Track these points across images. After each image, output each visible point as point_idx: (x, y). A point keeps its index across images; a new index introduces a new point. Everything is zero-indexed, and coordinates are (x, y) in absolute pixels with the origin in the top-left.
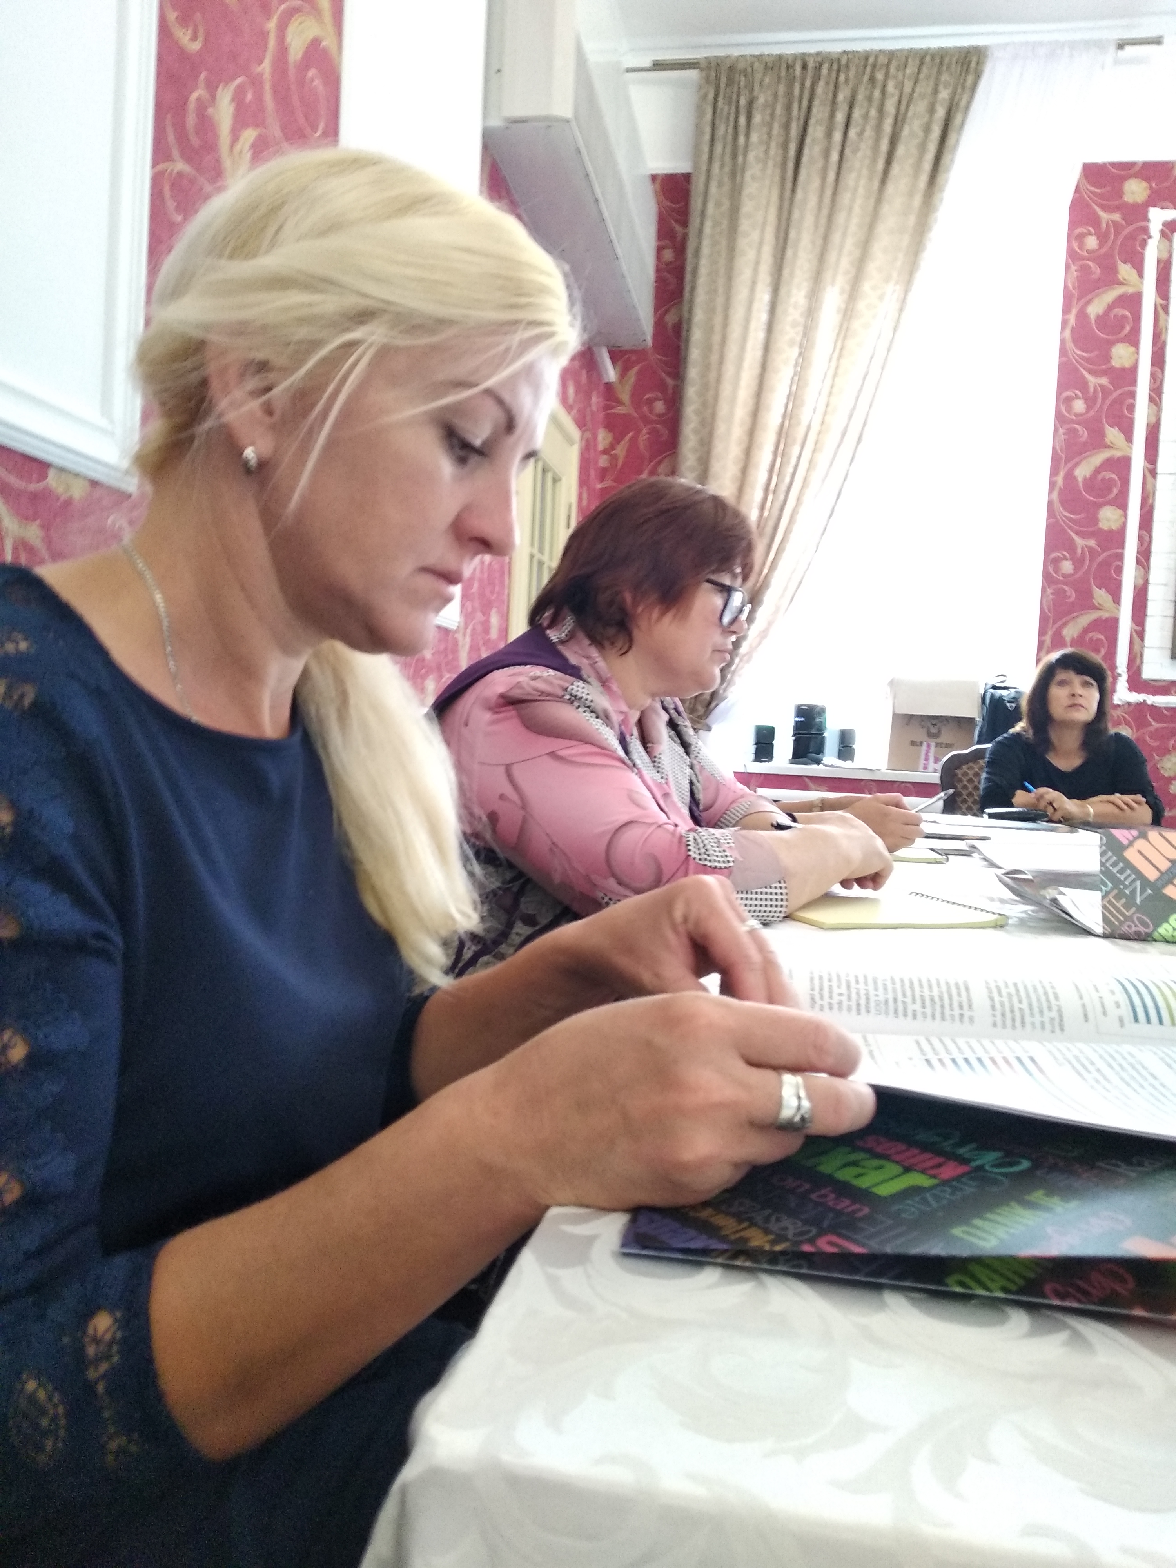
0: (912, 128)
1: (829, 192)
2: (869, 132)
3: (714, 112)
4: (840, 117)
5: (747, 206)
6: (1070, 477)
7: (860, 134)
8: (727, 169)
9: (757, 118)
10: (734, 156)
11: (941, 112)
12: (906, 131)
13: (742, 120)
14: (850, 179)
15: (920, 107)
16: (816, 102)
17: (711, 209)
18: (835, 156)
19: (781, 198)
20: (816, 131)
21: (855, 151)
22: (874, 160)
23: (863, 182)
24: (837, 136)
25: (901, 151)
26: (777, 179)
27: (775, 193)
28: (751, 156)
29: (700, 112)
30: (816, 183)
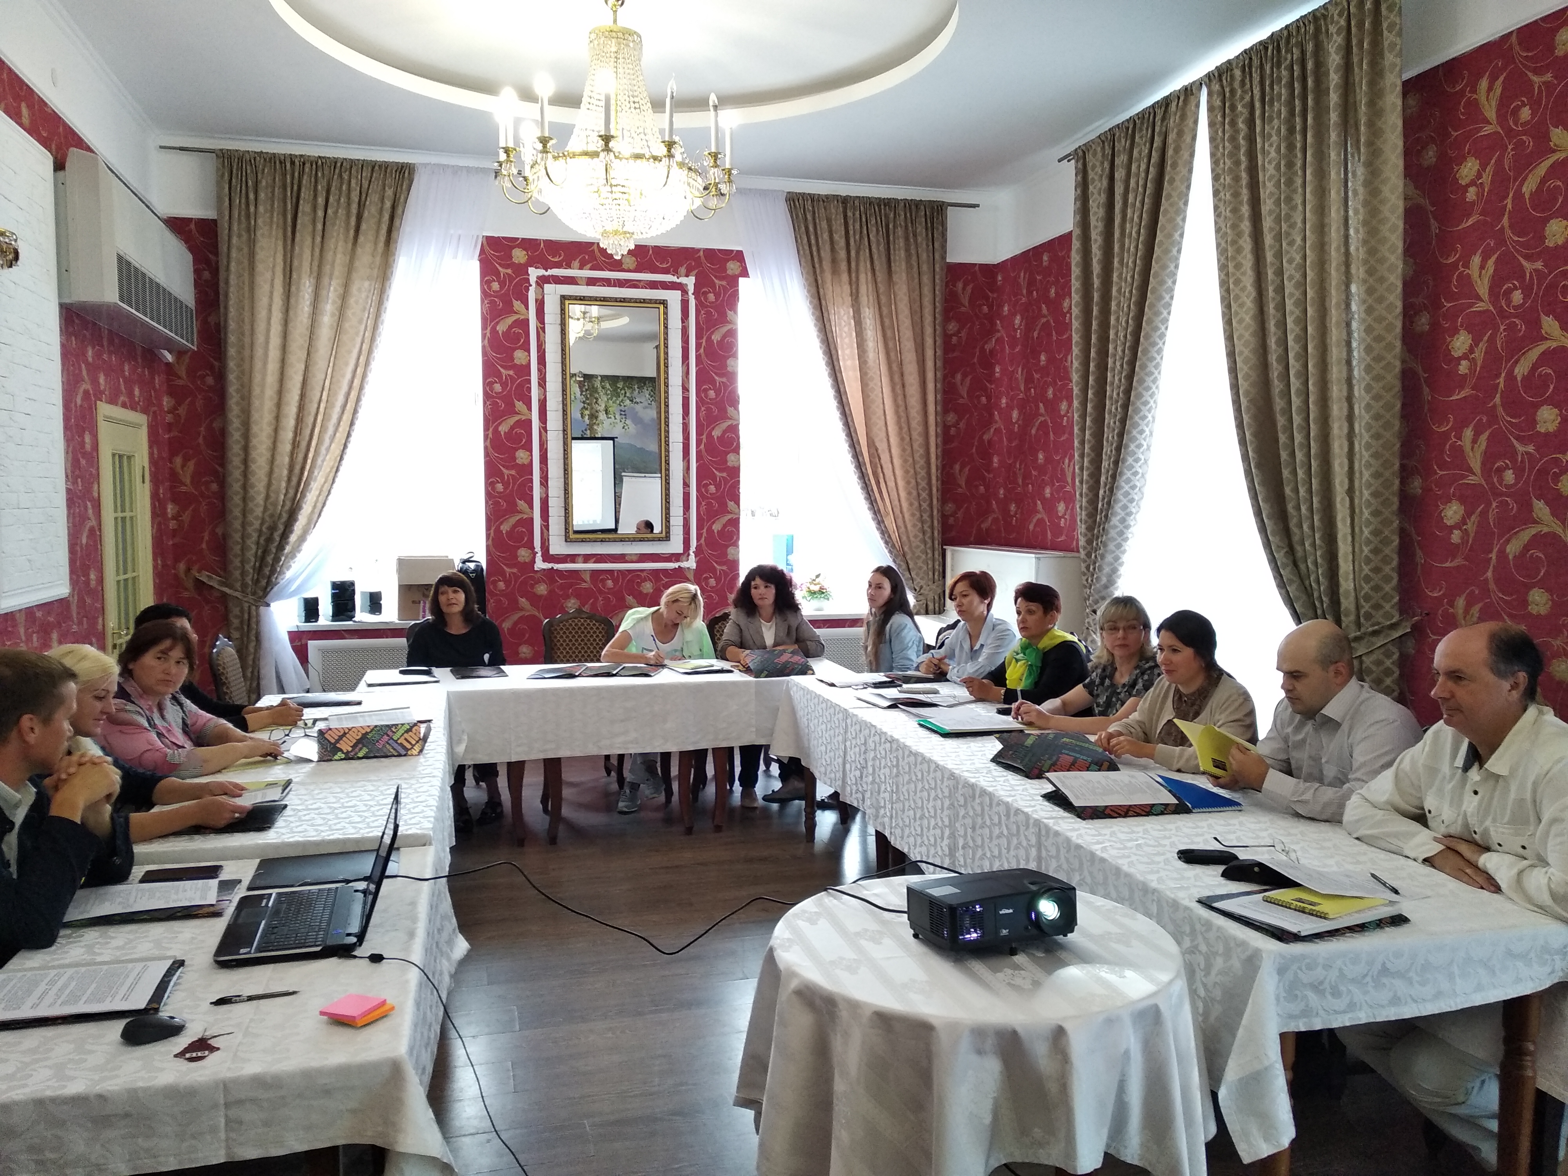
0: (371, 210)
1: (317, 250)
2: (341, 212)
3: (230, 188)
4: (321, 201)
5: (260, 255)
6: (496, 432)
7: (336, 212)
8: (244, 226)
9: (262, 195)
10: (248, 217)
11: (388, 204)
12: (366, 214)
13: (252, 196)
14: (331, 244)
15: (374, 198)
16: (303, 190)
17: (234, 254)
18: (319, 226)
19: (285, 248)
20: (305, 207)
21: (334, 224)
22: (348, 230)
23: (341, 243)
24: (320, 213)
25: (364, 226)
26: (280, 235)
27: (280, 243)
28: (260, 221)
29: (219, 184)
30: (308, 241)
